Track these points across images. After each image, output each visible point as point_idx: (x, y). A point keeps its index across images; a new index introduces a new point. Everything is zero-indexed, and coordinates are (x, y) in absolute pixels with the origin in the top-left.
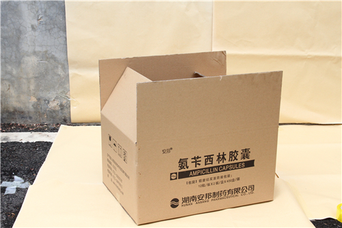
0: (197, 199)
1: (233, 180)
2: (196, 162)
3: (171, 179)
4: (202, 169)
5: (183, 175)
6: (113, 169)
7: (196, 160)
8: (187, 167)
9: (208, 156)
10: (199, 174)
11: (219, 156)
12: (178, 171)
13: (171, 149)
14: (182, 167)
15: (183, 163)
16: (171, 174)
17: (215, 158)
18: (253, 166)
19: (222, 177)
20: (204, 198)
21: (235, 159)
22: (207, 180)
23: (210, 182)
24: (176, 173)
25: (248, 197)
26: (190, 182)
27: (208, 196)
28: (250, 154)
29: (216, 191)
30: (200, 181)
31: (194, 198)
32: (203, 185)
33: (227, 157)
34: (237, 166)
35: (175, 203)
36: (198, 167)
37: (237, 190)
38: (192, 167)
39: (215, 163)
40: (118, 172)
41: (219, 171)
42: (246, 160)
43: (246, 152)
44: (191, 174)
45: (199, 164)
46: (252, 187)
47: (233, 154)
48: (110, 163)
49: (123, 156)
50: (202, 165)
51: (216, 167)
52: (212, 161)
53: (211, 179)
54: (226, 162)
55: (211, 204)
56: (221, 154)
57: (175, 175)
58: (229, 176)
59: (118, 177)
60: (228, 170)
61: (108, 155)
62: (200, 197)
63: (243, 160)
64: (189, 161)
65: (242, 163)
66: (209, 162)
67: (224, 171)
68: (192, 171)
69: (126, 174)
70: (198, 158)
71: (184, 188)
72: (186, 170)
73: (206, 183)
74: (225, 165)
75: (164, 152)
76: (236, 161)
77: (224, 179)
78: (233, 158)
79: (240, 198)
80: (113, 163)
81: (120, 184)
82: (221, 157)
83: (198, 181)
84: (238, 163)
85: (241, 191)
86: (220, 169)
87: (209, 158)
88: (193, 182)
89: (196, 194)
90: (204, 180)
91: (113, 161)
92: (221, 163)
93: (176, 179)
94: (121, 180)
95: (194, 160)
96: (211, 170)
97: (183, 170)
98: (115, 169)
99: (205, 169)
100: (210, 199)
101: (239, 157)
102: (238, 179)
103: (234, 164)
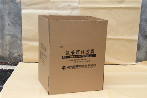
1: (87, 61)
2: (72, 53)
3: (63, 58)
4: (75, 56)
5: (67, 57)
7: (73, 52)
8: (69, 54)
10: (74, 58)
11: (82, 51)
12: (65, 55)
13: (63, 46)
14: (67, 54)
15: (67, 52)
16: (63, 56)
17: (80, 52)
18: (96, 56)
19: (83, 60)
20: (75, 67)
21: (88, 53)
22: (77, 60)
23: (78, 61)
25: (93, 69)
26: (70, 60)
27: (77, 66)
28: (94, 52)
29: (80, 65)
30: (74, 60)
31: (71, 66)
32: (75, 62)
33: (85, 52)
34: (89, 56)
35: (64, 68)
36: (73, 55)
37: (89, 65)
38: (71, 54)
39: (80, 54)
40: (44, 56)
41: (81, 57)
42: (93, 54)
43: (93, 51)
44: (70, 57)
46: (95, 65)
47: (87, 51)
48: (41, 54)
49: (45, 50)
50: (75, 54)
51: (81, 55)
56: (83, 50)
58: (86, 59)
59: (43, 58)
60: (85, 57)
61: (41, 51)
62: (74, 67)
63: (91, 54)
64: (70, 52)
66: (78, 53)
68: (71, 56)
69: (46, 57)
70: (73, 51)
71: (67, 62)
72: (69, 55)
73: (76, 61)
74: (84, 55)
75: (60, 47)
76: (88, 54)
77: (84, 60)
79: (90, 69)
80: (42, 54)
81: (44, 61)
84: (89, 55)
85: (90, 66)
86: (82, 56)
87: (78, 51)
88: (71, 60)
89: (73, 65)
90: (76, 60)
91: (42, 52)
92: (83, 54)
93: (65, 58)
95: (72, 52)
96: (78, 56)
97: (67, 55)
98: (42, 55)
99: (76, 55)
100: (78, 68)
101: (90, 52)
102: (89, 61)
103: (88, 55)
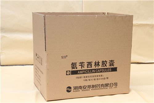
0: (83, 88)
1: (104, 79)
2: (82, 65)
3: (67, 75)
4: (85, 70)
5: (74, 73)
7: (82, 64)
9: (89, 62)
10: (84, 73)
11: (95, 63)
12: (71, 70)
13: (67, 56)
14: (73, 68)
15: (74, 65)
16: (67, 71)
17: (93, 64)
18: (117, 71)
19: (97, 76)
20: (87, 88)
22: (89, 77)
23: (90, 78)
24: (70, 71)
25: (113, 90)
26: (78, 78)
27: (89, 86)
28: (114, 64)
29: (94, 84)
30: (84, 77)
31: (80, 87)
32: (86, 80)
33: (100, 64)
34: (106, 70)
35: (69, 89)
36: (83, 69)
37: (107, 85)
38: (79, 68)
39: (93, 67)
41: (95, 72)
42: (112, 67)
43: (112, 63)
44: (79, 72)
45: (84, 67)
46: (116, 84)
47: (104, 63)
48: (36, 69)
49: (41, 62)
50: (86, 68)
51: (94, 69)
52: (91, 66)
53: (91, 77)
54: (100, 67)
55: (91, 92)
56: (97, 62)
57: (69, 72)
58: (102, 76)
60: (101, 72)
62: (84, 87)
63: (110, 67)
64: (78, 65)
65: (109, 68)
66: (89, 66)
67: (99, 72)
68: (79, 71)
69: (42, 72)
70: (83, 63)
71: (74, 81)
72: (76, 69)
73: (88, 79)
74: (99, 69)
75: (62, 57)
76: (106, 67)
77: (99, 77)
78: (104, 65)
79: (108, 90)
82: (97, 64)
83: (83, 77)
84: (107, 69)
85: (109, 86)
86: (96, 71)
87: (90, 64)
88: (80, 78)
89: (82, 85)
90: (87, 77)
91: (37, 67)
92: (97, 68)
93: (70, 74)
95: (80, 64)
96: (91, 71)
97: (74, 70)
98: (38, 71)
99: (87, 70)
100: (90, 89)
101: (108, 65)
102: (107, 78)
103: (105, 69)
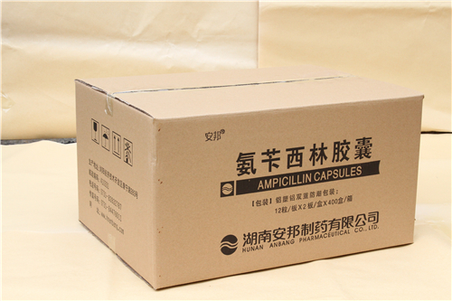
0: (273, 238)
1: (340, 201)
2: (270, 161)
3: (222, 195)
4: (282, 176)
5: (245, 187)
6: (101, 187)
7: (271, 157)
8: (254, 171)
9: (293, 150)
10: (277, 187)
11: (314, 150)
12: (236, 178)
13: (223, 131)
14: (243, 171)
15: (244, 161)
16: (223, 184)
17: (307, 154)
18: (378, 173)
19: (319, 194)
20: (285, 236)
21: (345, 157)
22: (292, 198)
24: (232, 183)
25: (367, 235)
26: (258, 203)
27: (293, 230)
28: (372, 149)
29: (309, 223)
30: (278, 200)
31: (265, 235)
32: (284, 210)
33: (329, 153)
34: (347, 172)
36: (275, 172)
37: (347, 221)
38: (262, 170)
39: (307, 165)
40: (115, 191)
41: (313, 182)
42: (365, 160)
43: (364, 145)
44: (261, 185)
45: (277, 166)
46: (375, 216)
47: (340, 148)
48: (96, 177)
50: (282, 169)
51: (308, 172)
52: (301, 161)
53: (299, 198)
54: (328, 164)
55: (299, 247)
56: (318, 146)
57: (229, 186)
58: (332, 192)
59: (111, 199)
60: (331, 179)
61: (91, 162)
62: (278, 234)
63: (358, 161)
64: (258, 159)
65: (356, 165)
66: (294, 162)
67: (323, 181)
68: (263, 179)
69: (130, 190)
70: (274, 152)
71: (247, 214)
72: (252, 176)
73: (289, 204)
74: (326, 170)
75: (208, 137)
76: (345, 163)
77: (323, 198)
78: (341, 157)
79: (351, 238)
80: (101, 175)
81: (117, 215)
82: (318, 153)
83: (274, 201)
84: (349, 167)
85: (354, 223)
86: (315, 177)
87: (295, 153)
88: (265, 202)
89: (271, 227)
90: (285, 199)
92: (318, 166)
93: (232, 194)
94: (119, 205)
95: (266, 157)
96: (298, 178)
97: (245, 177)
99: (288, 175)
100: (297, 238)
101: (352, 154)
102: (350, 199)
103: (342, 167)
